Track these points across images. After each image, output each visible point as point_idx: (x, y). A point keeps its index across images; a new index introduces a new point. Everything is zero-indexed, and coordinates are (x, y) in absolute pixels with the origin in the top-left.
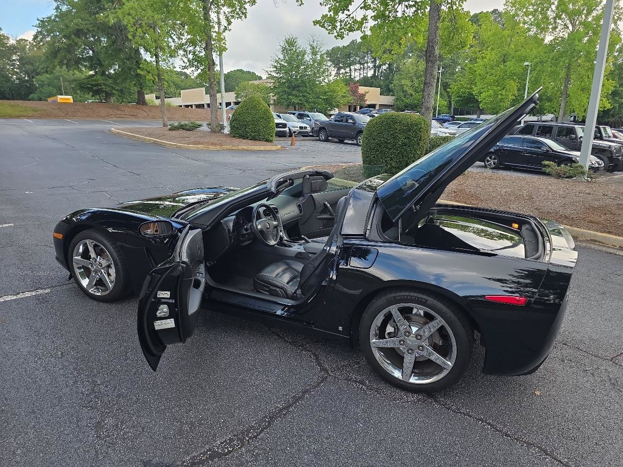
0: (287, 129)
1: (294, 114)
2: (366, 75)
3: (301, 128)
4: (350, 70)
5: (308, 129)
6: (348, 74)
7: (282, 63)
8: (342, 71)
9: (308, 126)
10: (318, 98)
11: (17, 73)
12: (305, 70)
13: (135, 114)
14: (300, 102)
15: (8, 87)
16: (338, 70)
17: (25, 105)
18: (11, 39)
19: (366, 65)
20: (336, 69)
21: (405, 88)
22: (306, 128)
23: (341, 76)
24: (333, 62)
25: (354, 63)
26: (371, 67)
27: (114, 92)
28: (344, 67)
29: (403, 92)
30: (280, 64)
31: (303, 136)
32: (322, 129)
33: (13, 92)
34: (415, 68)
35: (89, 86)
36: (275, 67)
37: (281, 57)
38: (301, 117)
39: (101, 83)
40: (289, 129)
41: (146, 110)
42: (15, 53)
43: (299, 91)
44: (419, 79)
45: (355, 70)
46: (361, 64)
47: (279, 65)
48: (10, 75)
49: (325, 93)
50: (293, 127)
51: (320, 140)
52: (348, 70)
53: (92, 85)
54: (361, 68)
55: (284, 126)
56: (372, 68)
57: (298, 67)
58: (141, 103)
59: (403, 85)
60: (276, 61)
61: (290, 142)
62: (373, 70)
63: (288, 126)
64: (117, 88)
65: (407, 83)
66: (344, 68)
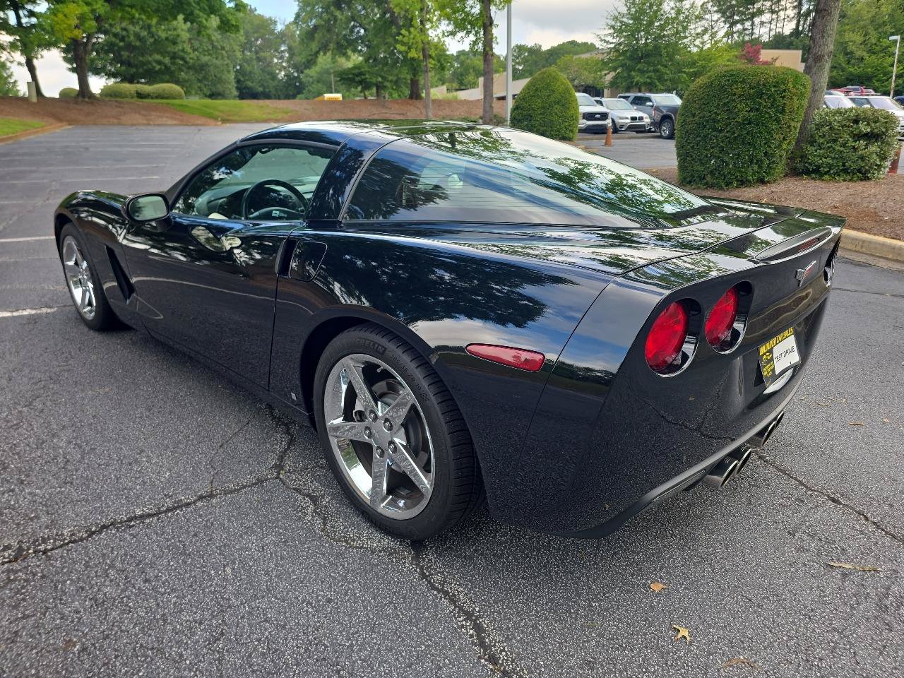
0: (608, 122)
1: (626, 98)
2: (780, 30)
3: (633, 119)
4: (753, 24)
5: (645, 120)
6: (747, 32)
7: (625, 20)
8: (739, 27)
9: (645, 115)
10: (681, 72)
11: (285, 68)
12: (662, 28)
13: (404, 112)
14: (648, 80)
15: (274, 87)
16: (730, 27)
17: (275, 105)
18: (278, 24)
19: (782, 13)
20: (728, 25)
21: (851, 47)
22: (641, 118)
23: (735, 36)
24: (724, 14)
25: (760, 12)
26: (792, 15)
27: (388, 84)
28: (743, 20)
29: (846, 54)
30: (621, 22)
31: (637, 132)
32: (666, 118)
33: (279, 93)
34: (873, 11)
35: (350, 76)
36: (613, 27)
37: (624, 10)
38: (638, 101)
39: (366, 71)
40: (613, 121)
41: (420, 107)
42: (284, 42)
43: (648, 64)
44: (880, 30)
45: (762, 23)
46: (773, 12)
47: (619, 24)
48: (277, 71)
49: (694, 63)
50: (621, 118)
51: (660, 137)
52: (748, 24)
53: (354, 74)
54: (772, 19)
55: (604, 116)
56: (793, 18)
57: (651, 23)
58: (414, 96)
59: (846, 43)
60: (615, 19)
61: (604, 141)
62: (795, 22)
63: (610, 117)
64: (390, 78)
65: (853, 39)
66: (742, 22)
